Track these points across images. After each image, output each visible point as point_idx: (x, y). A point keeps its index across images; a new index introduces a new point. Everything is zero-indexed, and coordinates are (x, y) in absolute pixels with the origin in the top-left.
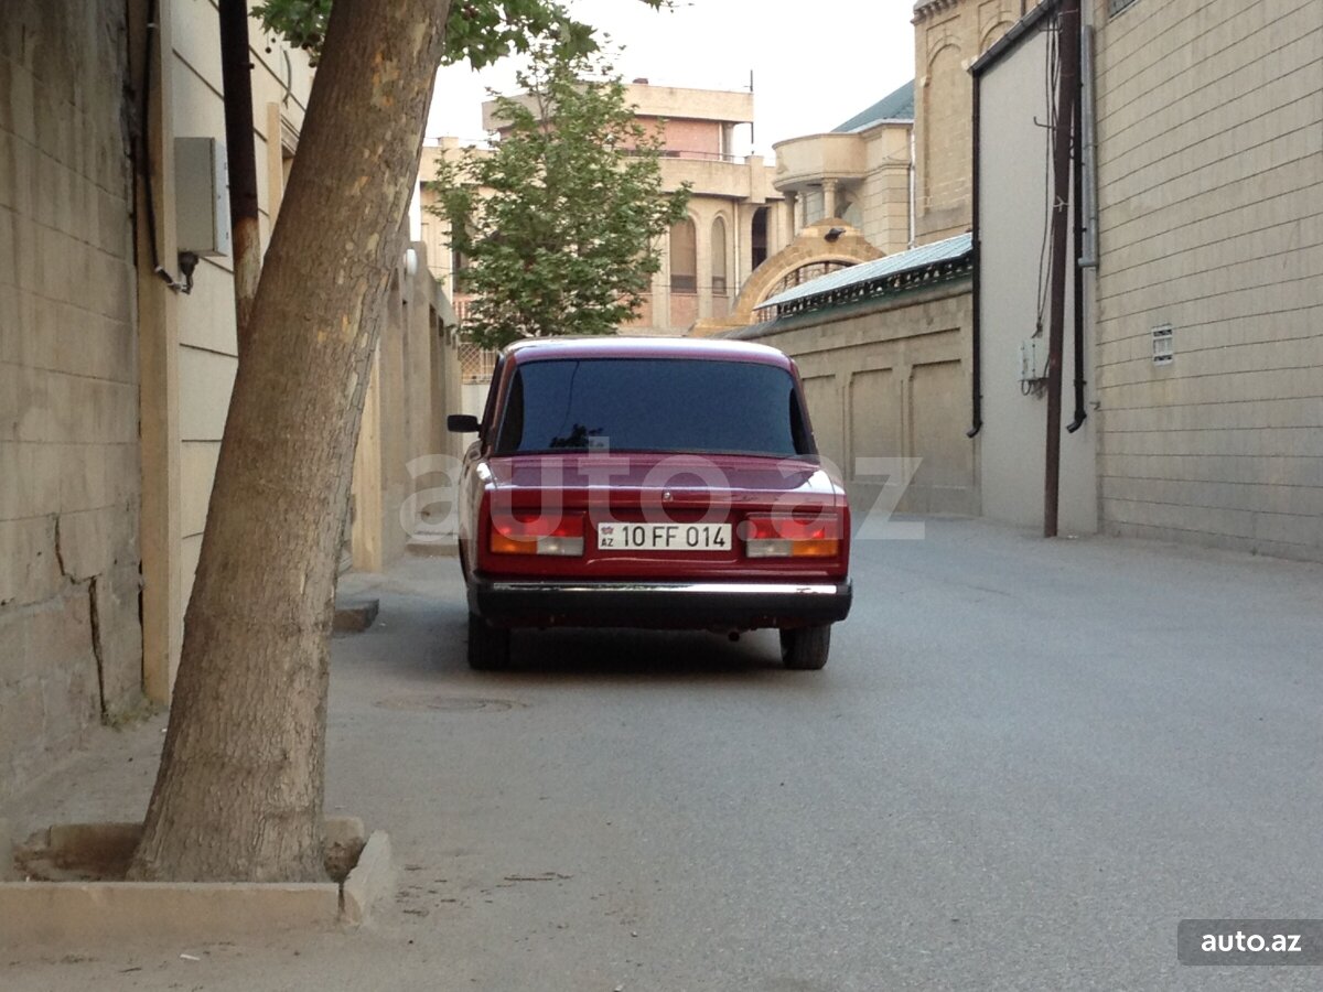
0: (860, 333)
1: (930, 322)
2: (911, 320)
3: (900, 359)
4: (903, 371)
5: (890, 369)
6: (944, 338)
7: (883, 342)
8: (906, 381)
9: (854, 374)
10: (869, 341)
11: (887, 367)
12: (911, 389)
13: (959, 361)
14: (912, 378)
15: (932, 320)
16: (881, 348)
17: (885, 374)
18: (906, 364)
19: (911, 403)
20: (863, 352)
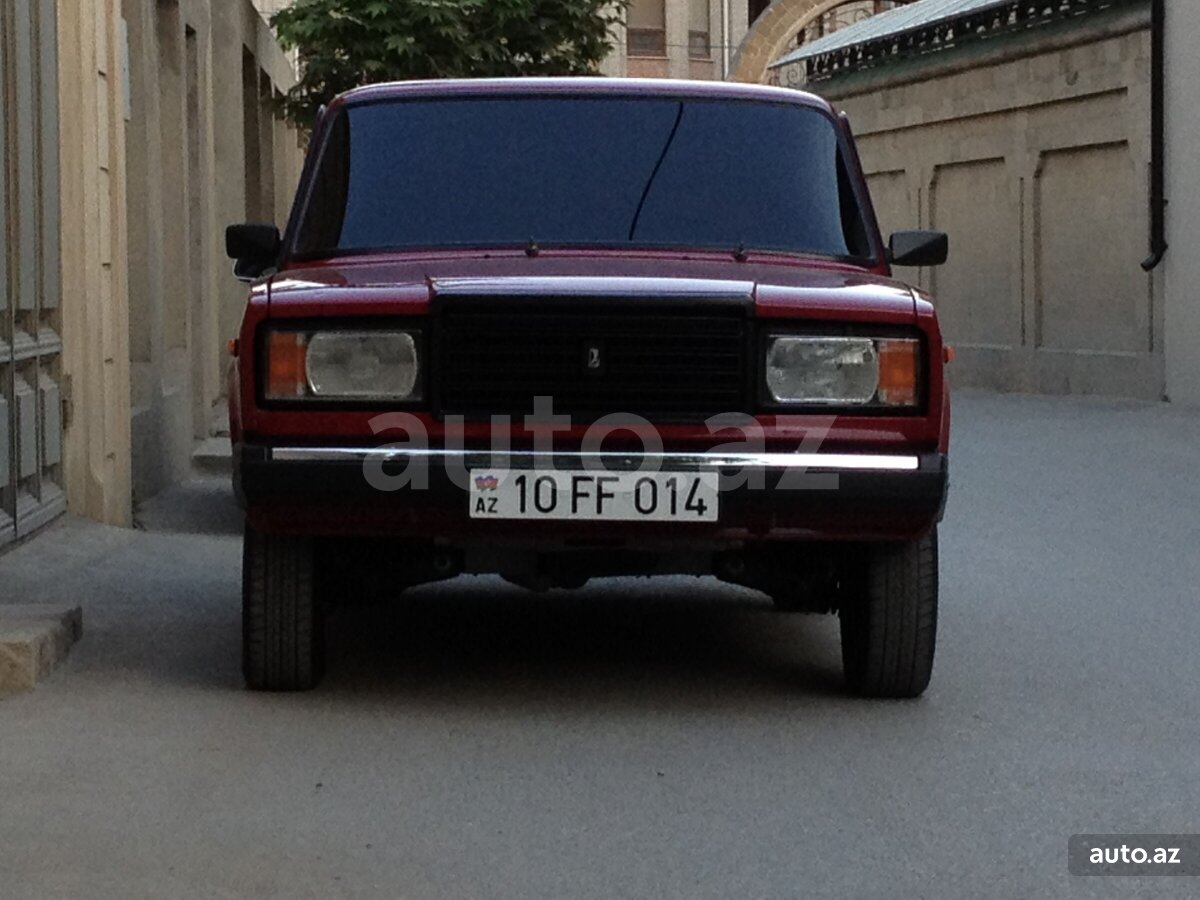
0: (947, 102)
1: (1073, 79)
2: (1037, 78)
3: (1019, 142)
4: (1023, 162)
5: (1001, 159)
6: (1096, 107)
7: (987, 115)
8: (1029, 179)
9: (938, 168)
10: (964, 113)
11: (997, 155)
12: (1037, 190)
13: (1124, 143)
14: (1038, 174)
15: (1076, 76)
16: (987, 125)
17: (992, 168)
18: (1029, 150)
19: (1037, 215)
20: (955, 131)
